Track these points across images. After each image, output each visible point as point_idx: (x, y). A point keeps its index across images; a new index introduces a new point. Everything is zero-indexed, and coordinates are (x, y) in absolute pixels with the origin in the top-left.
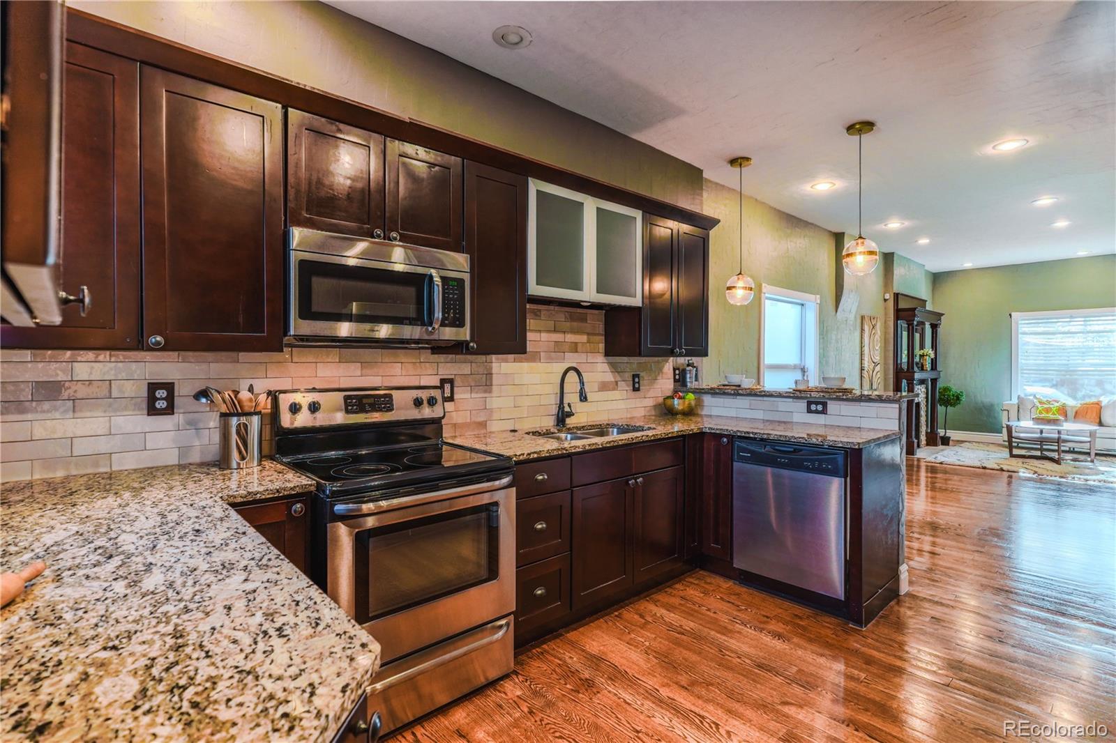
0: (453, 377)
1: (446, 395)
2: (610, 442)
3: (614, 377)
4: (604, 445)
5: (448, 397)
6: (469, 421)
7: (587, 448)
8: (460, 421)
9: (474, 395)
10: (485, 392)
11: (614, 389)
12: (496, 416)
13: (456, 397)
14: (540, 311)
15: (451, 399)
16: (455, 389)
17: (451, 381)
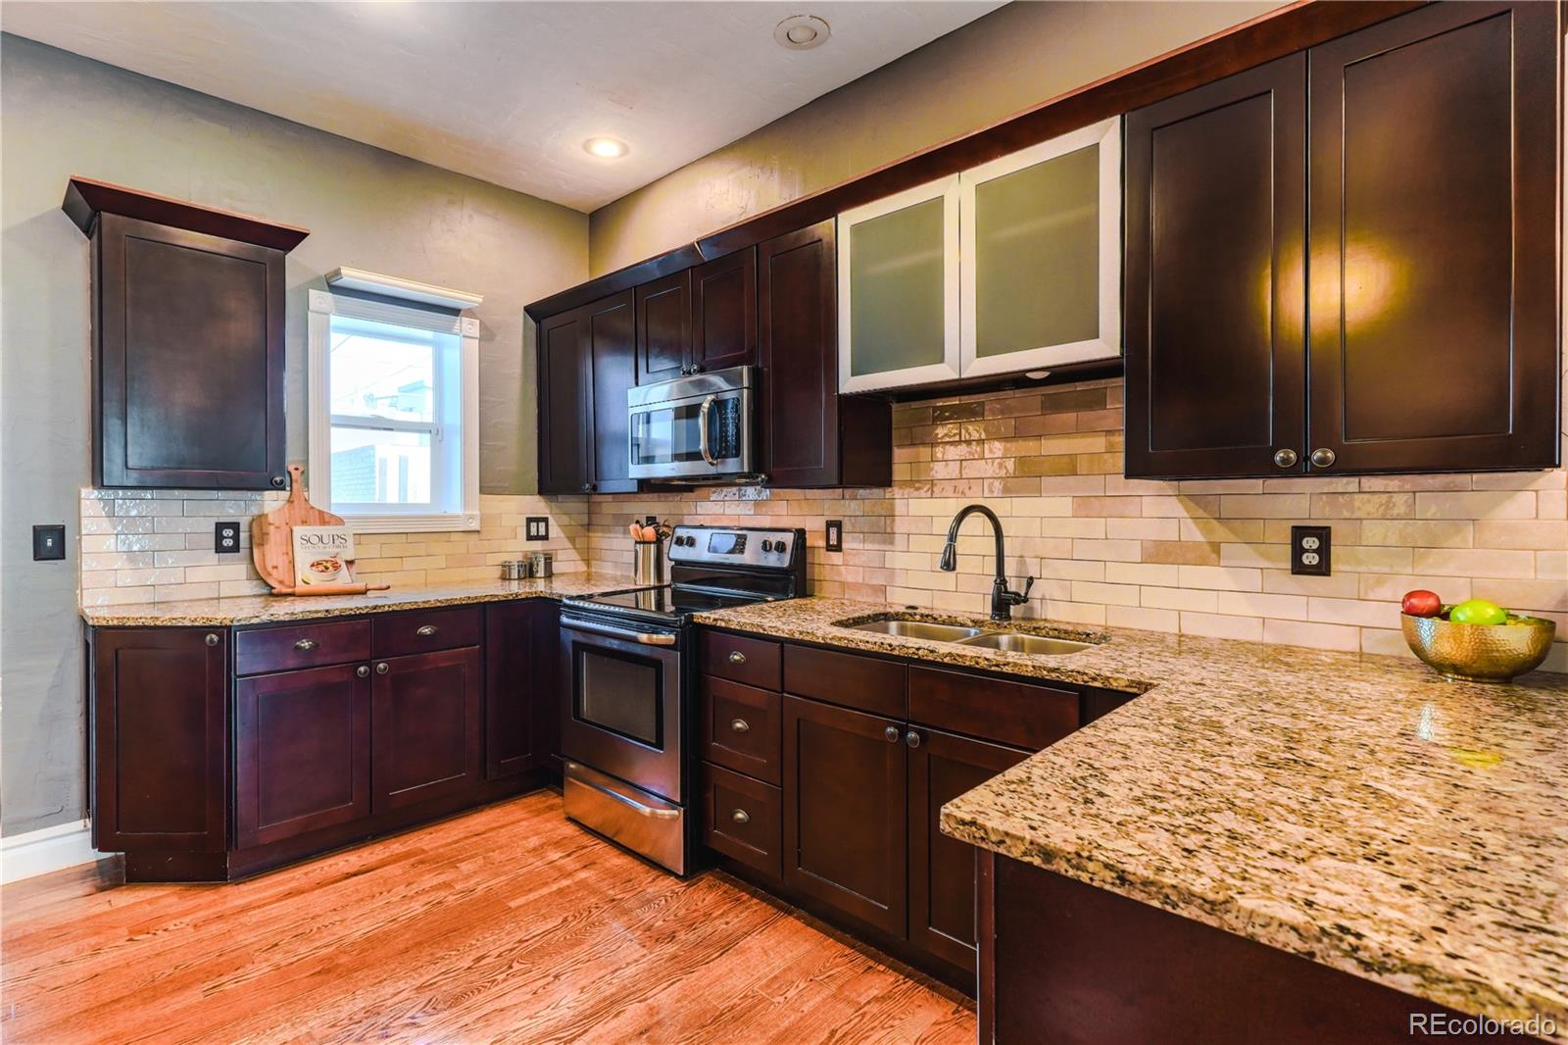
0: (840, 519)
1: (831, 543)
2: (840, 639)
3: (1205, 531)
4: (829, 641)
5: (833, 546)
6: (861, 581)
7: (797, 636)
8: (850, 579)
9: (868, 546)
10: (884, 542)
11: (1202, 561)
12: (899, 582)
13: (844, 546)
14: (982, 404)
15: (838, 548)
16: (844, 535)
17: (838, 525)
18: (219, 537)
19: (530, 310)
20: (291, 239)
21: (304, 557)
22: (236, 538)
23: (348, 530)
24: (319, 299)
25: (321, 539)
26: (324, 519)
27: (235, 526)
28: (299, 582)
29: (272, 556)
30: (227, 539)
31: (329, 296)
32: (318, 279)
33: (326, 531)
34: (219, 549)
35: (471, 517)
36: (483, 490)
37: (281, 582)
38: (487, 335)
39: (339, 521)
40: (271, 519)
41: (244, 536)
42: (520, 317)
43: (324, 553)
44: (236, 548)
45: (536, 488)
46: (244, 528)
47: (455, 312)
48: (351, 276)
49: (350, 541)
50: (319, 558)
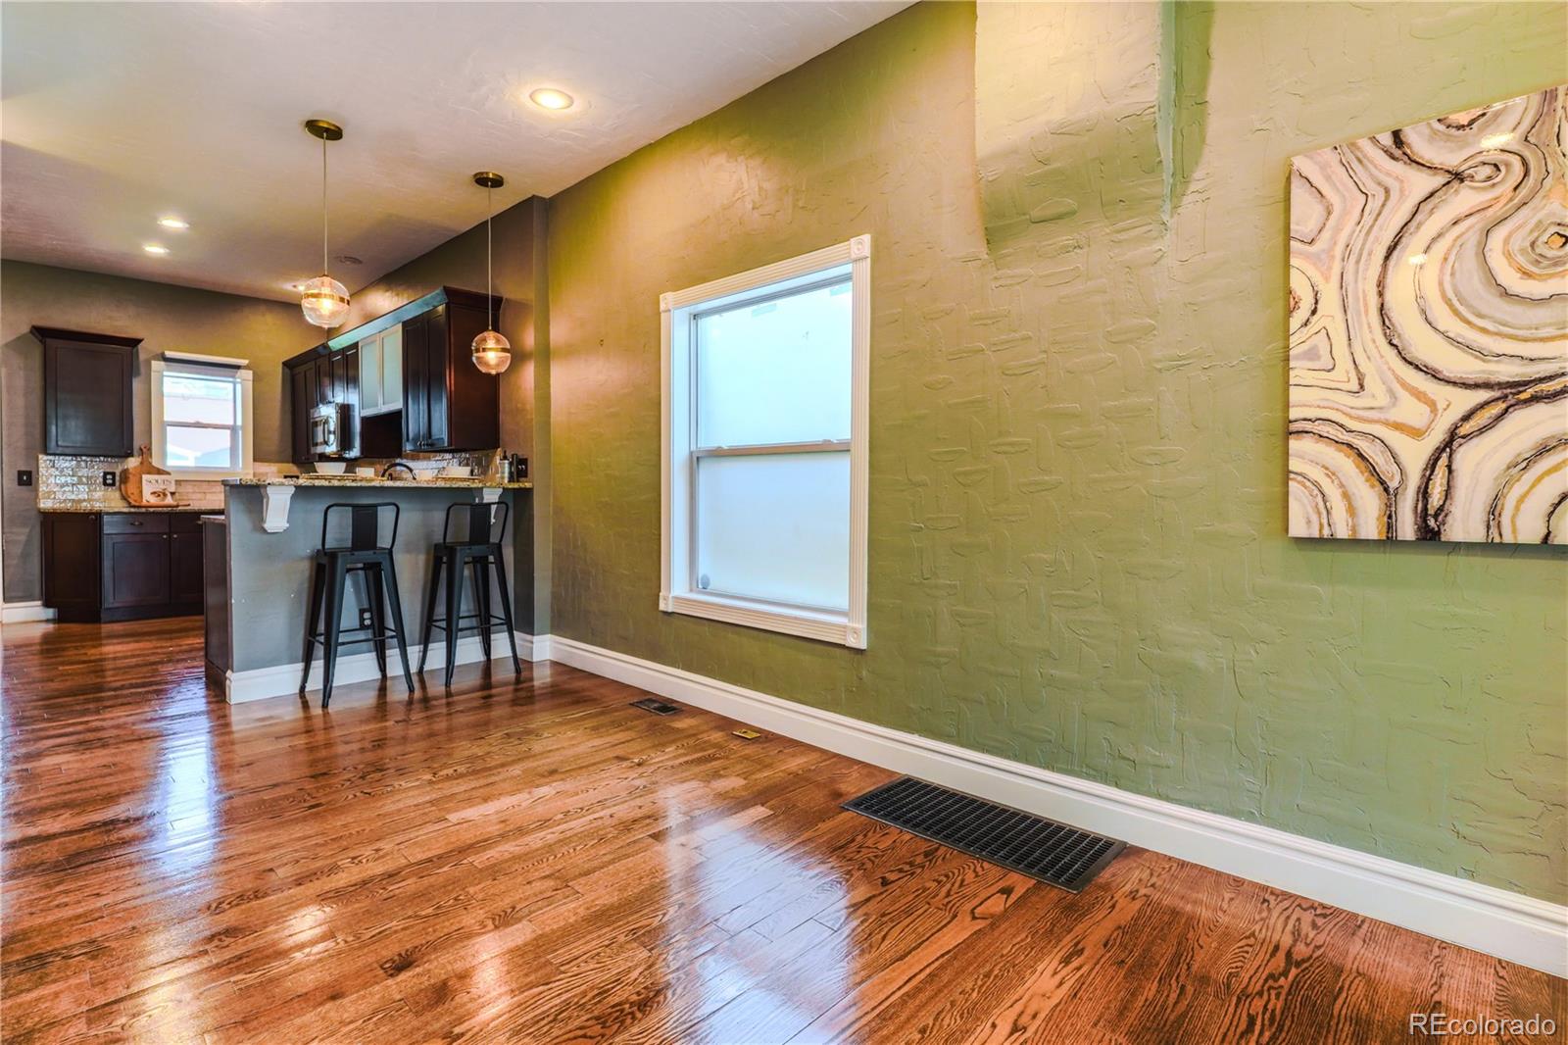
18: (105, 479)
19: (286, 364)
20: (135, 342)
21: (147, 490)
22: (114, 479)
23: (173, 478)
24: (156, 365)
25: (157, 481)
26: (159, 472)
27: (113, 474)
28: (144, 501)
29: (131, 488)
30: (109, 480)
31: (162, 363)
32: (157, 355)
33: (160, 478)
34: (105, 484)
35: (247, 474)
36: (255, 460)
37: (135, 501)
38: (257, 379)
39: (168, 473)
40: (131, 470)
41: (117, 478)
42: (280, 369)
43: (159, 488)
44: (113, 484)
45: (291, 460)
46: (118, 474)
47: (238, 367)
48: (169, 354)
49: (173, 483)
50: (155, 490)
